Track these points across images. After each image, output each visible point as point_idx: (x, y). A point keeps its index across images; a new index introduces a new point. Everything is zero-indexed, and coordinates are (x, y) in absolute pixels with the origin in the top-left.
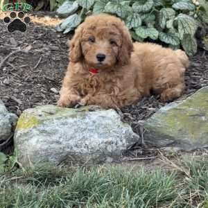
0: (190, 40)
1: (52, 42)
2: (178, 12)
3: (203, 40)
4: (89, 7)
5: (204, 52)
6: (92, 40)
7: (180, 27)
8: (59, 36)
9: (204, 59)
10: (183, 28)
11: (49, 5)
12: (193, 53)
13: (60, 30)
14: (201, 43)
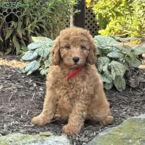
0: (120, 80)
1: (19, 82)
2: (111, 59)
3: (130, 79)
4: (45, 56)
5: (131, 89)
6: (68, 47)
7: (112, 71)
8: (23, 77)
9: (130, 93)
10: (115, 71)
11: (15, 50)
12: (123, 89)
13: (24, 72)
14: (128, 81)
